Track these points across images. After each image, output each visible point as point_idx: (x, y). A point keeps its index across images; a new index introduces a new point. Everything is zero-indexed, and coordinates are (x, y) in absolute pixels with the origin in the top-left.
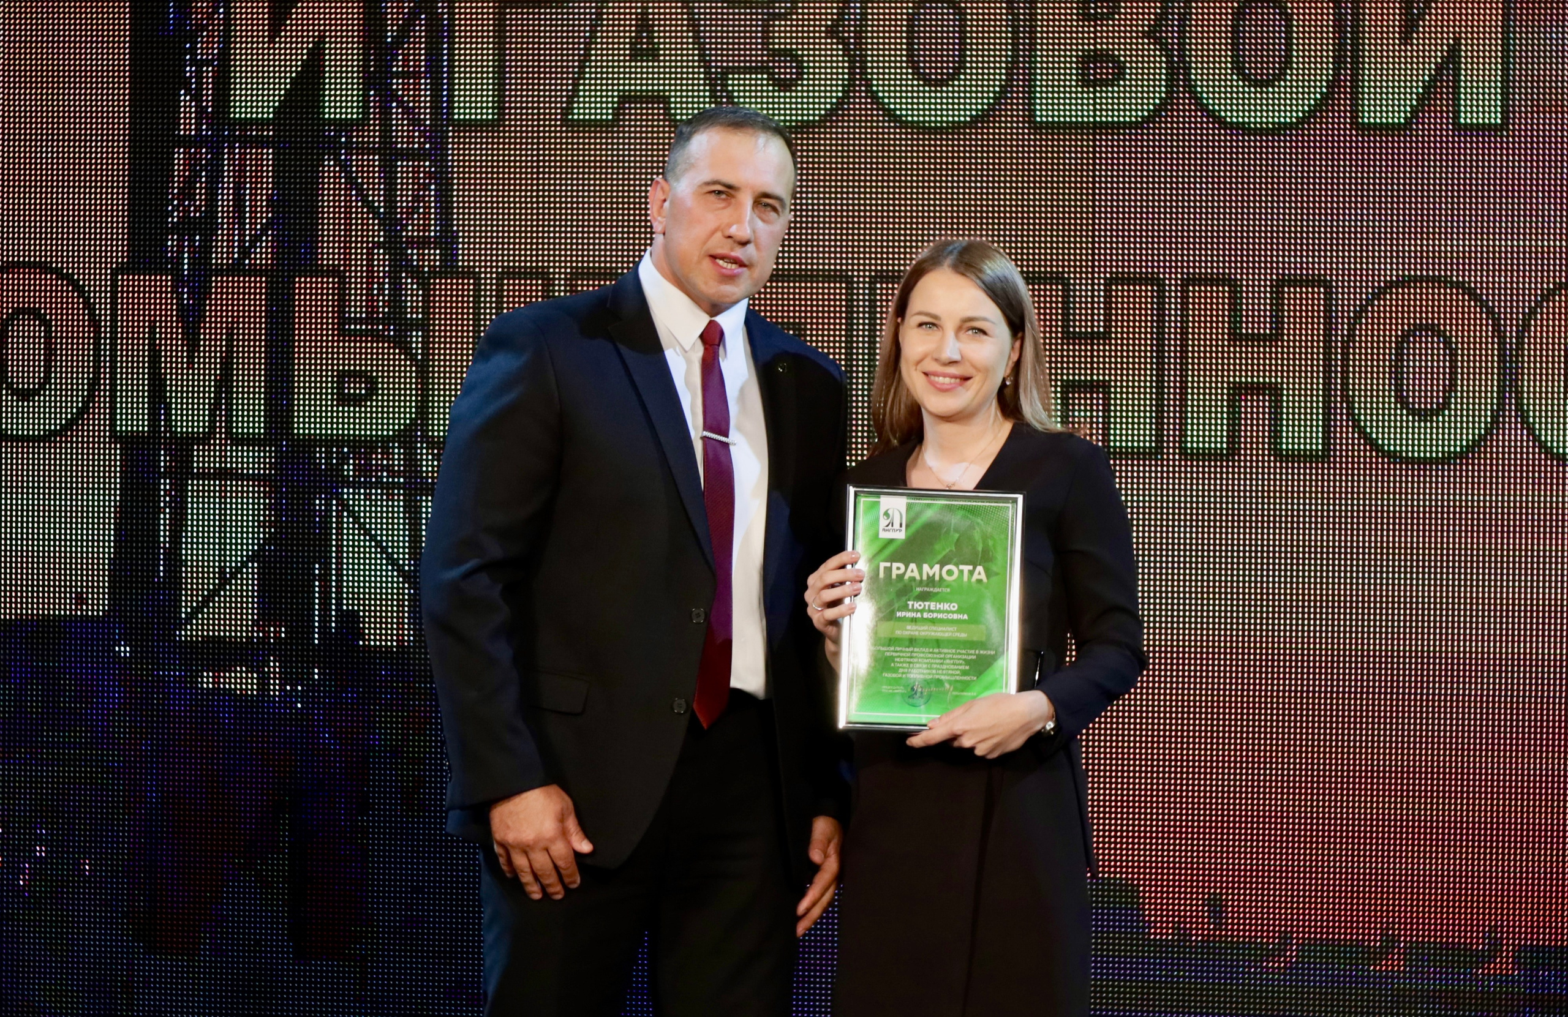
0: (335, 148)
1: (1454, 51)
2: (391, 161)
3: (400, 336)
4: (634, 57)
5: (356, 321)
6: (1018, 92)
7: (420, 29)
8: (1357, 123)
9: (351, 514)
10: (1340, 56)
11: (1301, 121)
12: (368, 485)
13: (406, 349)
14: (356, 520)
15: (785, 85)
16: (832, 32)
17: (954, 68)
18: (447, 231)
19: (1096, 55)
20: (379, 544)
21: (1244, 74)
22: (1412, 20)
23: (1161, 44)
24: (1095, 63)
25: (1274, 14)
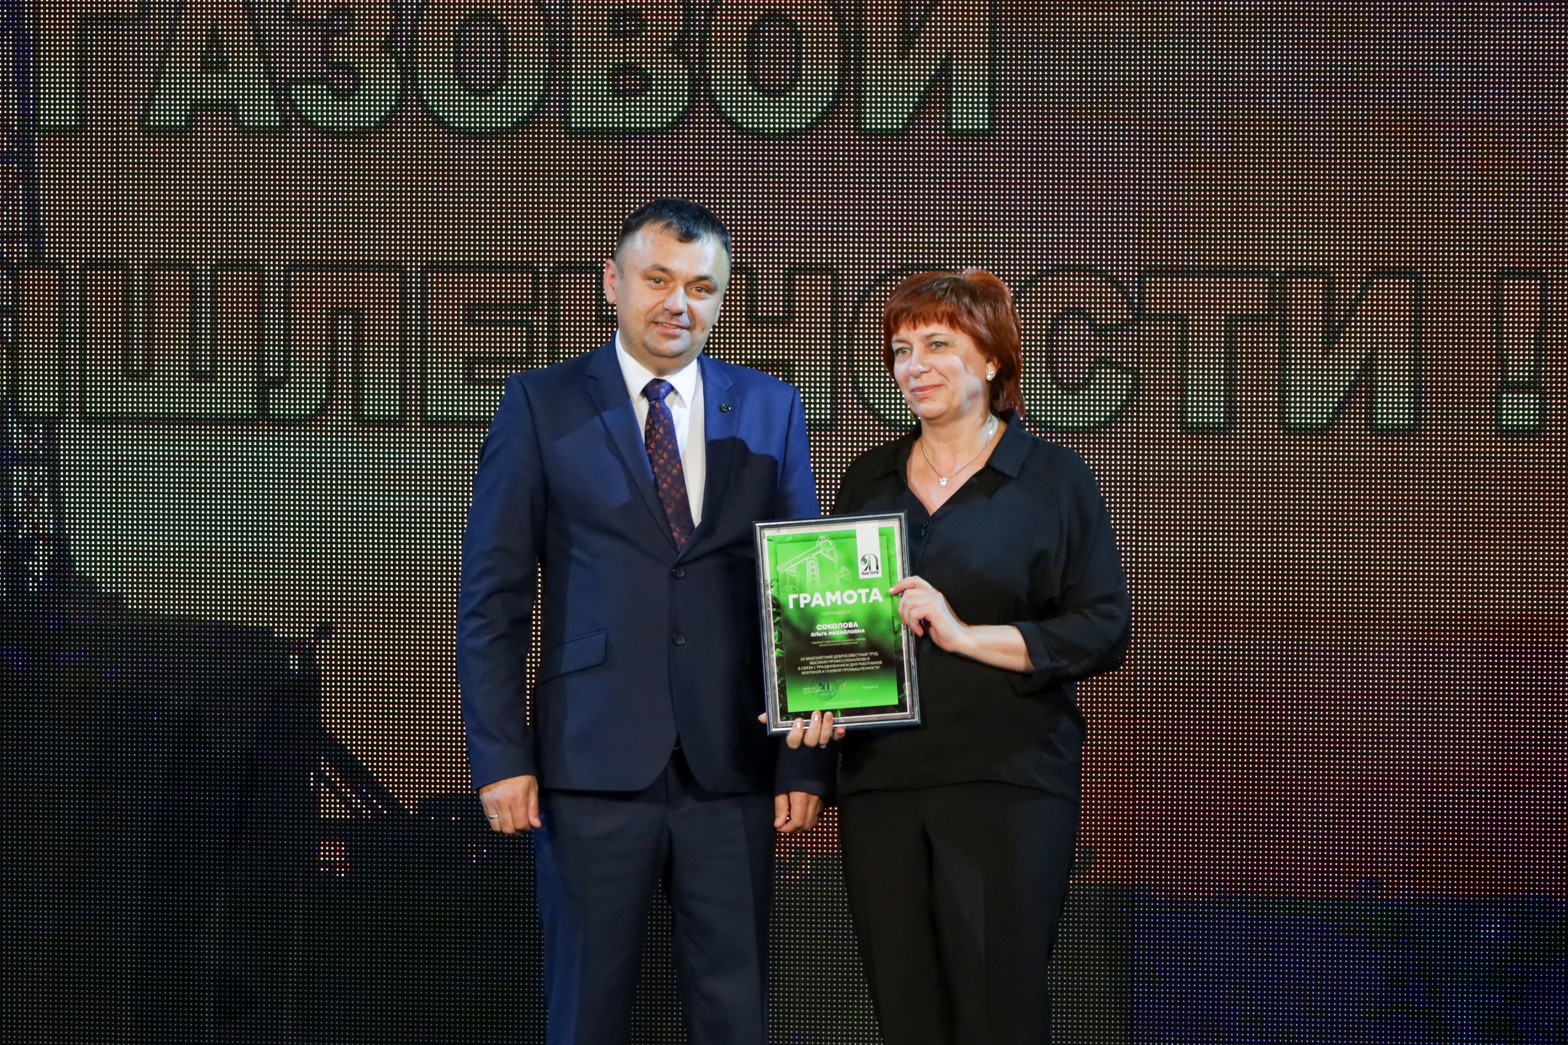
1: (946, 65)
4: (205, 69)
6: (555, 101)
8: (860, 129)
10: (845, 70)
11: (810, 127)
15: (344, 95)
16: (386, 47)
17: (496, 79)
18: (34, 227)
19: (624, 69)
21: (758, 85)
22: (909, 37)
23: (684, 58)
24: (624, 75)
25: (785, 32)
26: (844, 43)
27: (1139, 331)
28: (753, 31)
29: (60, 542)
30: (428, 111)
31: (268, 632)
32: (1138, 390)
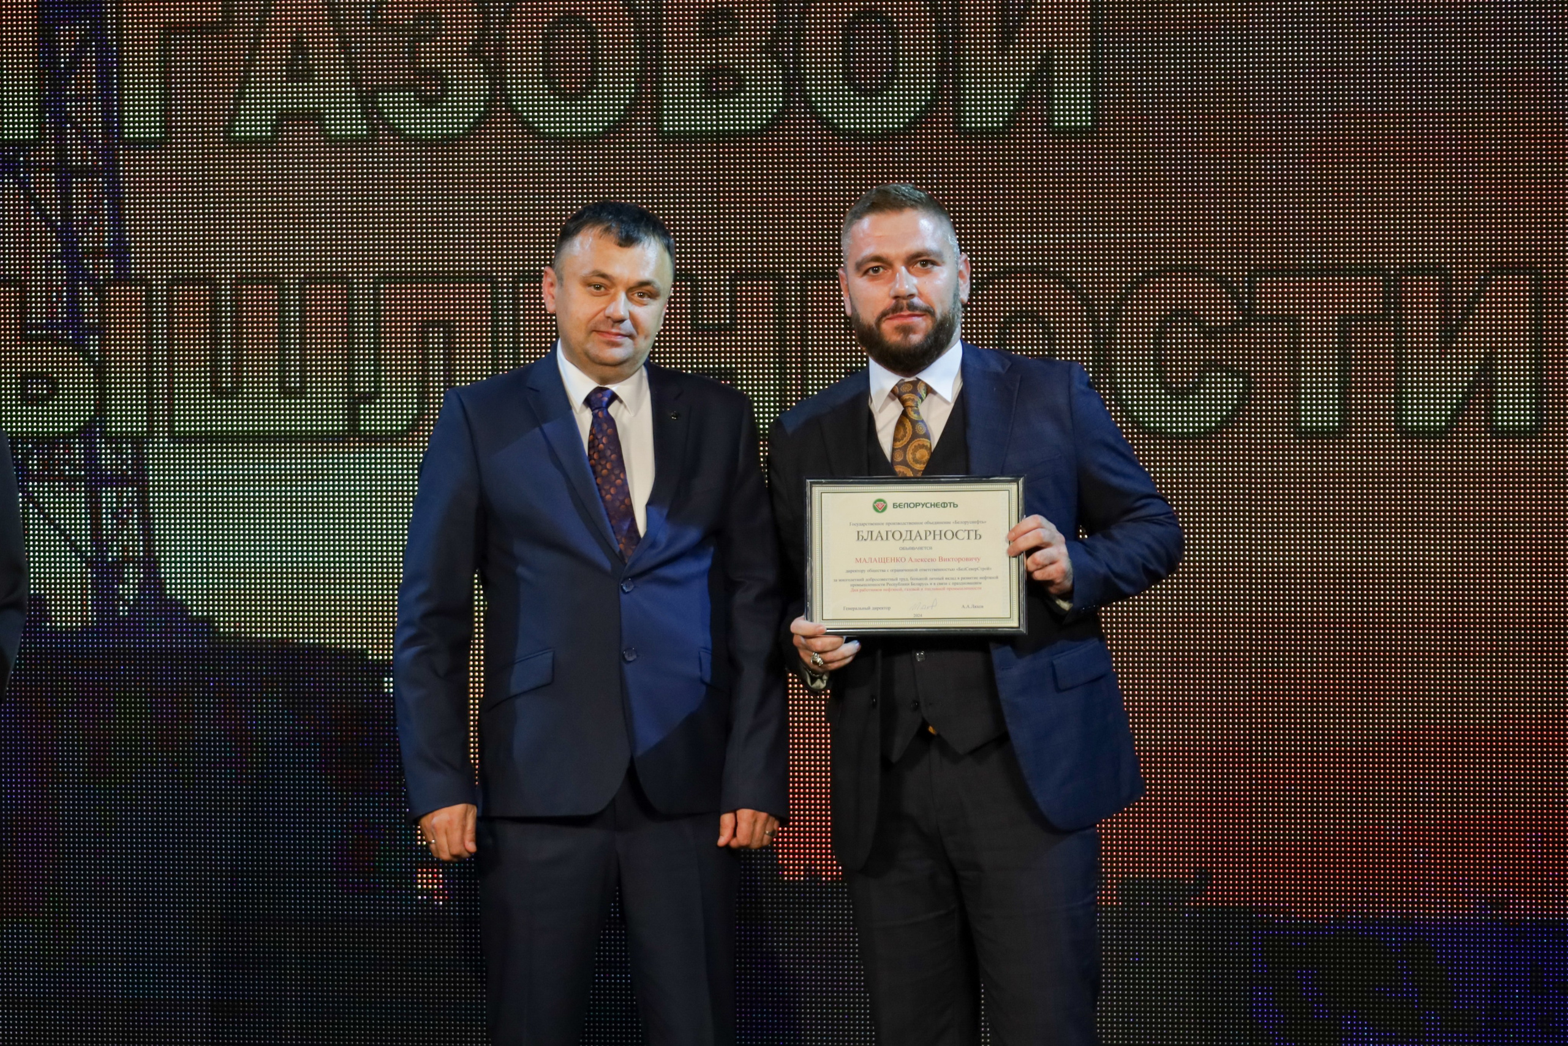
0: (14, 167)
1: (1048, 60)
2: (66, 177)
3: (78, 340)
4: (291, 78)
5: (37, 327)
6: (646, 104)
7: (91, 55)
8: (960, 128)
9: (37, 505)
10: (942, 67)
11: (909, 127)
12: (52, 478)
13: (85, 353)
14: (41, 511)
15: (431, 102)
16: (474, 52)
17: (587, 83)
18: (120, 242)
19: (717, 70)
20: (62, 533)
21: (855, 85)
22: (1008, 32)
23: (778, 58)
24: (717, 76)
25: (881, 29)
26: (942, 39)
27: (1249, 332)
28: (849, 29)
29: (151, 564)
30: (517, 117)
31: (362, 654)
32: (1250, 394)
